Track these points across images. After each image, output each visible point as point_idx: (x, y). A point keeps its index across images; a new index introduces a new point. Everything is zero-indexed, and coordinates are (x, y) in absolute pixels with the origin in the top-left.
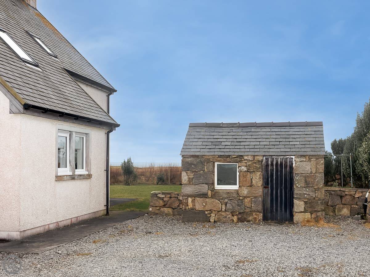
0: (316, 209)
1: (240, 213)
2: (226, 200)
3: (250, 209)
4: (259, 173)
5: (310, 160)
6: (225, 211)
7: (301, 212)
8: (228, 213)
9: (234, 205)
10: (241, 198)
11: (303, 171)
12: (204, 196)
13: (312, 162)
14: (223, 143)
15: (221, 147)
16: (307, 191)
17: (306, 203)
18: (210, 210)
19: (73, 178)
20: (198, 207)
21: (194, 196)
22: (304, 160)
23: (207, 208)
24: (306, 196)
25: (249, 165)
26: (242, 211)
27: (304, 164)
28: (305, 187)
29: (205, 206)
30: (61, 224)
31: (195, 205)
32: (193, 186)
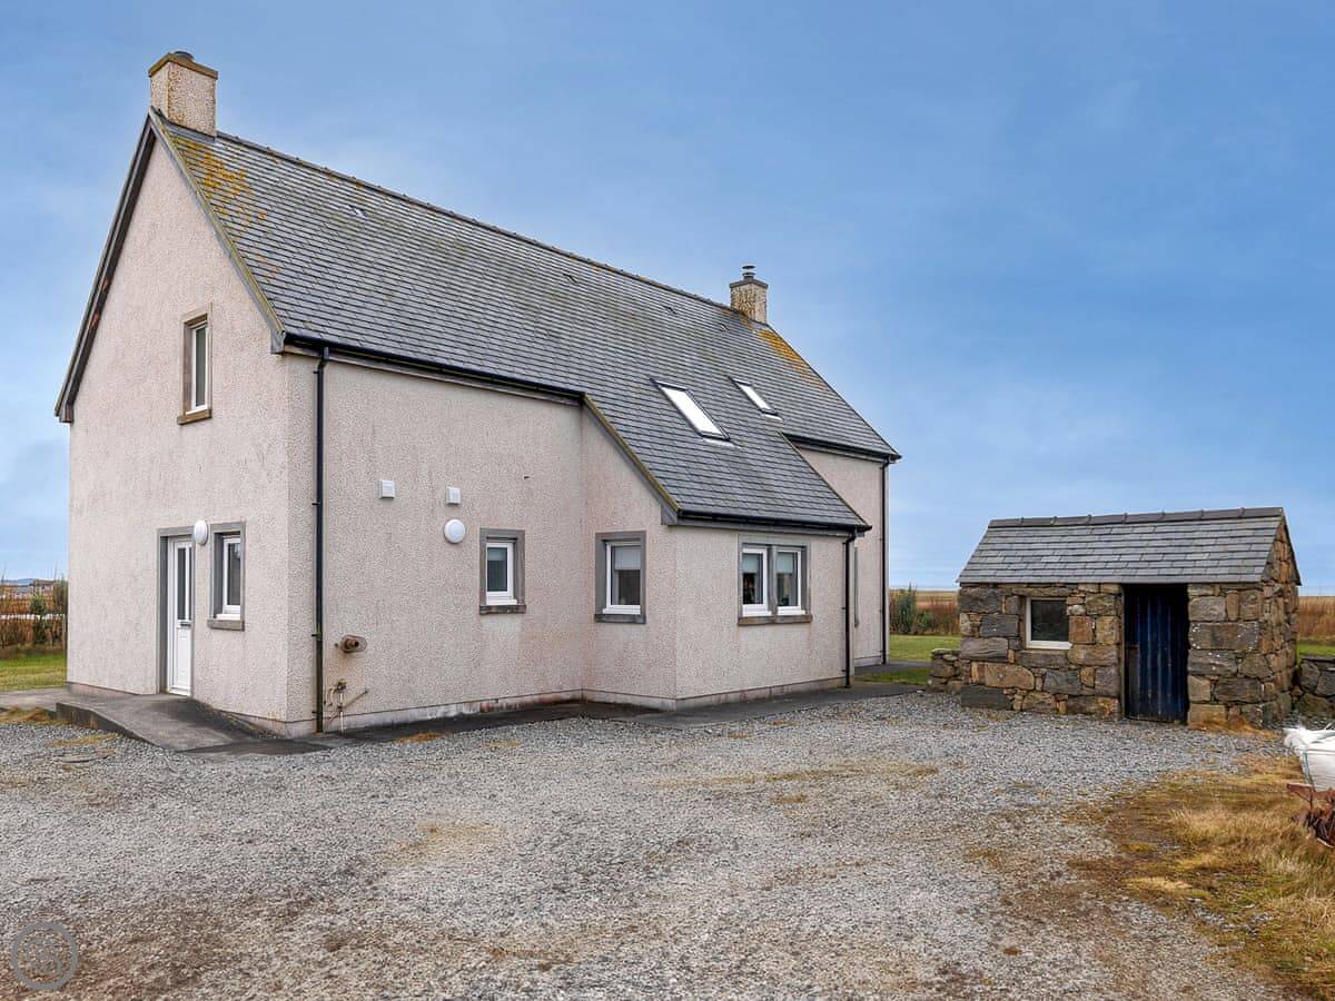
0: (1238, 698)
1: (1071, 696)
2: (1044, 670)
3: (1092, 690)
4: (1109, 619)
5: (1223, 593)
6: (1042, 691)
7: (1206, 702)
8: (1047, 695)
9: (1059, 679)
10: (1073, 667)
11: (1206, 615)
12: (1002, 659)
13: (1228, 597)
14: (1045, 560)
15: (1037, 566)
16: (1216, 658)
17: (1215, 683)
18: (1013, 688)
19: (772, 621)
20: (990, 680)
21: (982, 660)
22: (1210, 592)
23: (1007, 683)
24: (1214, 668)
25: (1089, 602)
26: (1075, 693)
27: (1210, 601)
28: (1211, 650)
29: (1002, 680)
30: (750, 696)
31: (984, 677)
32: (981, 641)
